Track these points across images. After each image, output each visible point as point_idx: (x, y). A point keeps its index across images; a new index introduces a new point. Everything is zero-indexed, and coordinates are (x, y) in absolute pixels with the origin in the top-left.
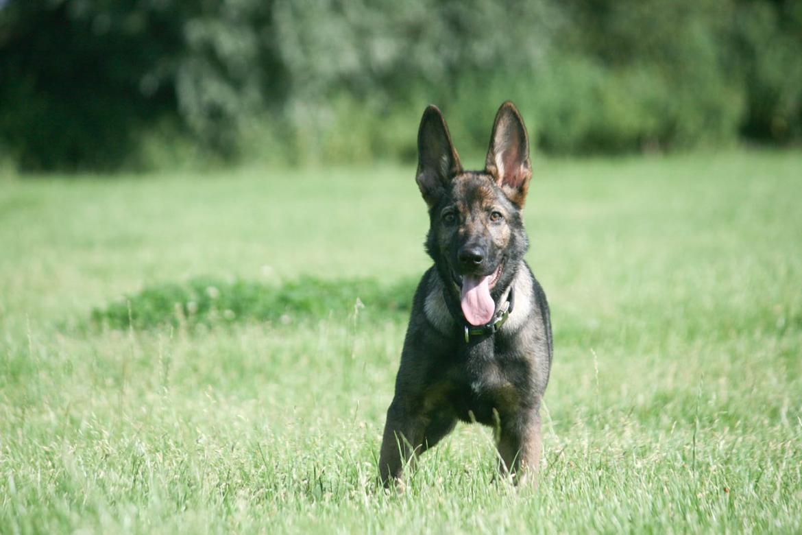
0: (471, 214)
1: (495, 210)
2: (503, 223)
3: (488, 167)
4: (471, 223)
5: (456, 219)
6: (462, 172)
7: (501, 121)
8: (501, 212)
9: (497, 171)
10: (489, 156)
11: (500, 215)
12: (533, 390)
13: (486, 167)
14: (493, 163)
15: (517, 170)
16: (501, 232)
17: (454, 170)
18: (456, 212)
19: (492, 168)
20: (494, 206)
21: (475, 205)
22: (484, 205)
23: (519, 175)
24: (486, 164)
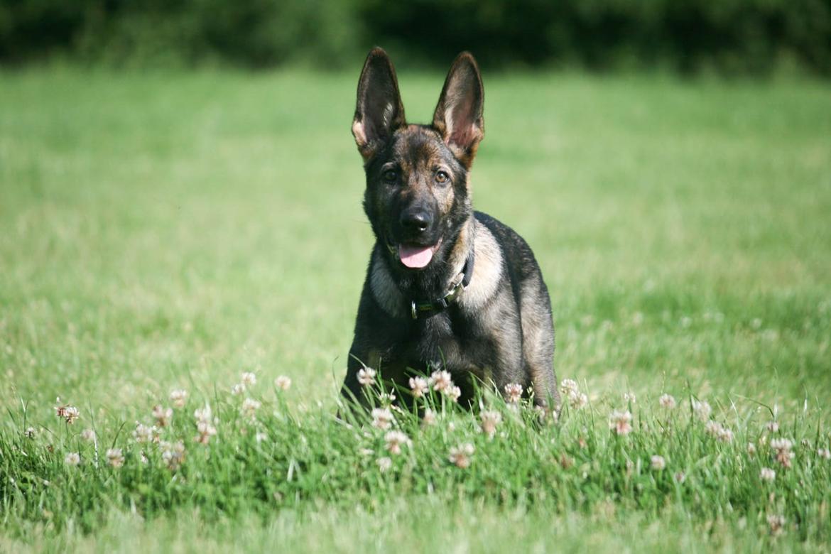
0: (416, 174)
1: (442, 169)
2: (449, 185)
3: (435, 122)
4: (415, 183)
5: (398, 176)
6: (406, 125)
7: (456, 73)
8: (447, 172)
9: (445, 127)
10: (438, 111)
11: (447, 175)
12: (505, 373)
13: (433, 123)
14: (443, 119)
15: (469, 127)
16: (445, 196)
17: (398, 120)
18: (398, 169)
19: (440, 124)
20: (440, 165)
21: (420, 164)
22: (430, 164)
23: (470, 134)
24: (434, 119)
